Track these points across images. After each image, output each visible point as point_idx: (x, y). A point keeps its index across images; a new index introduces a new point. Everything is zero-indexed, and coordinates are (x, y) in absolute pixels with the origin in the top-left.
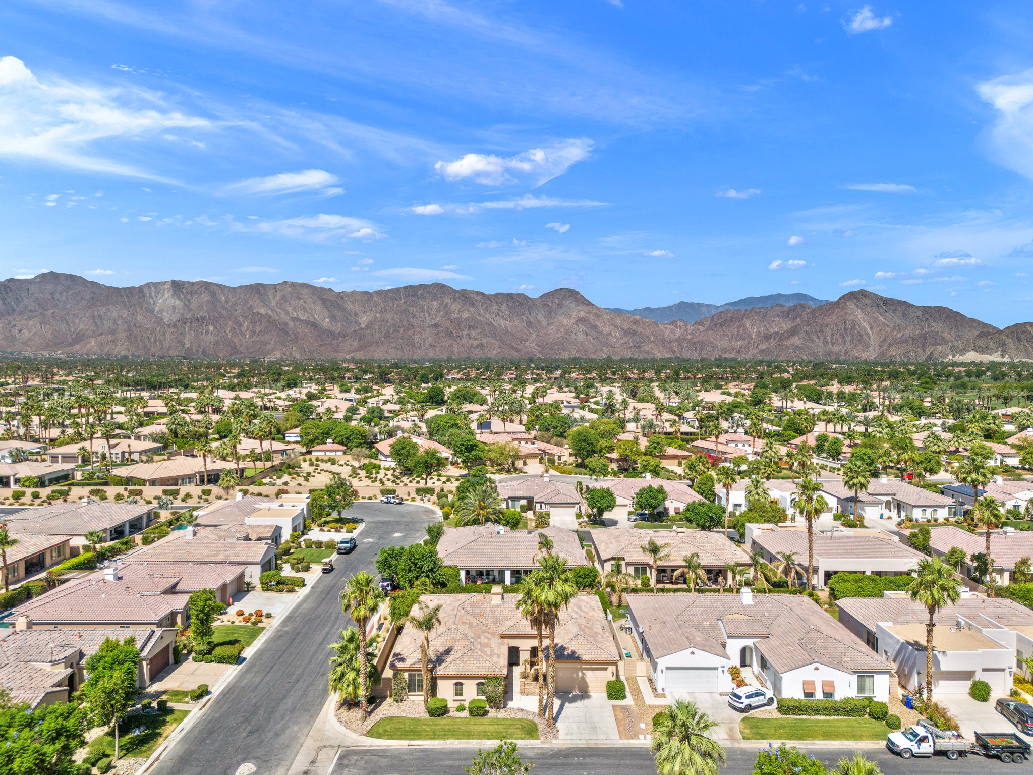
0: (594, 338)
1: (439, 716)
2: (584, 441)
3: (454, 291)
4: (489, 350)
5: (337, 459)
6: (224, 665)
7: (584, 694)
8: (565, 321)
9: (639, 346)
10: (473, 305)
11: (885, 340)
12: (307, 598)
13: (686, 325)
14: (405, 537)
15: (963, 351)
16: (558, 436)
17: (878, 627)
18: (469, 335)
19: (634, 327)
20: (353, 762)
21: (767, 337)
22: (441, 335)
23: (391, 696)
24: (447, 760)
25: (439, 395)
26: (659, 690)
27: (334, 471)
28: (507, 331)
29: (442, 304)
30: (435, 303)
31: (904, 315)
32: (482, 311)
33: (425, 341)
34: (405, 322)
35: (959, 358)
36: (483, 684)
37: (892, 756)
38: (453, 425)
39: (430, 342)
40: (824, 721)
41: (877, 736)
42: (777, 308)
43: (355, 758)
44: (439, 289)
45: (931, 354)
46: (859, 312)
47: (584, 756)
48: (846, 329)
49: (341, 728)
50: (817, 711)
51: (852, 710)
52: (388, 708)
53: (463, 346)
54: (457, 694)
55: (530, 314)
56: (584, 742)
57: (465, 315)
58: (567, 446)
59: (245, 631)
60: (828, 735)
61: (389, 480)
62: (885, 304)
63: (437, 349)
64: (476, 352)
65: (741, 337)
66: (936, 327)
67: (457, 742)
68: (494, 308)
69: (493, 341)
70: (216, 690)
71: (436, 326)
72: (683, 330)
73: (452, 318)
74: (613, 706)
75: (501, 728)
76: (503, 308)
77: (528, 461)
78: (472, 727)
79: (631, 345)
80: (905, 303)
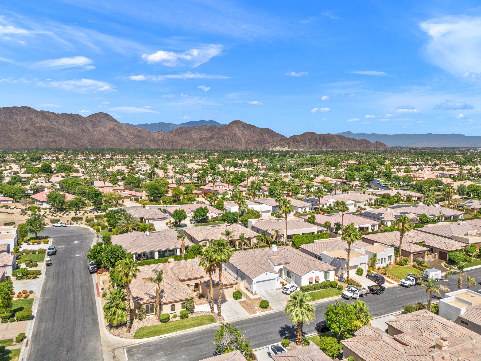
0: (119, 138)
1: (167, 322)
2: (155, 189)
3: (36, 111)
4: (60, 144)
5: (9, 205)
6: (23, 321)
7: (224, 300)
8: (103, 129)
9: (142, 143)
10: (48, 119)
11: (247, 141)
12: (46, 281)
13: (164, 133)
14: (81, 242)
15: (275, 146)
16: (136, 187)
17: (321, 254)
18: (47, 135)
19: (139, 133)
20: (136, 352)
21: (201, 140)
22: (29, 135)
23: (136, 318)
24: (182, 340)
25: (49, 168)
26: (254, 292)
27: (9, 212)
28: (70, 134)
29: (29, 118)
30: (24, 117)
31: (254, 131)
32: (54, 122)
33: (19, 138)
34: (5, 128)
35: (274, 149)
36: (184, 303)
37: (346, 300)
38: (77, 184)
39: (22, 139)
40: (318, 292)
41: (337, 294)
42: (204, 127)
43: (136, 350)
44: (26, 110)
45: (264, 147)
46: (237, 130)
47: (240, 325)
48: (232, 137)
49: (118, 338)
50: (315, 289)
51: (326, 286)
52: (137, 325)
53: (44, 141)
54: (172, 310)
55: (83, 125)
56: (236, 319)
57: (44, 125)
58: (144, 192)
59: (23, 302)
60: (322, 297)
61: (49, 215)
62: (247, 127)
63: (27, 143)
64: (52, 145)
65: (190, 140)
66: (265, 136)
67: (181, 331)
68: (62, 121)
69: (62, 139)
70: (29, 335)
71: (26, 130)
72: (163, 136)
73: (36, 126)
74: (239, 302)
75: (198, 321)
76: (67, 121)
77: (124, 200)
78: (185, 323)
79: (138, 142)
80: (254, 126)
